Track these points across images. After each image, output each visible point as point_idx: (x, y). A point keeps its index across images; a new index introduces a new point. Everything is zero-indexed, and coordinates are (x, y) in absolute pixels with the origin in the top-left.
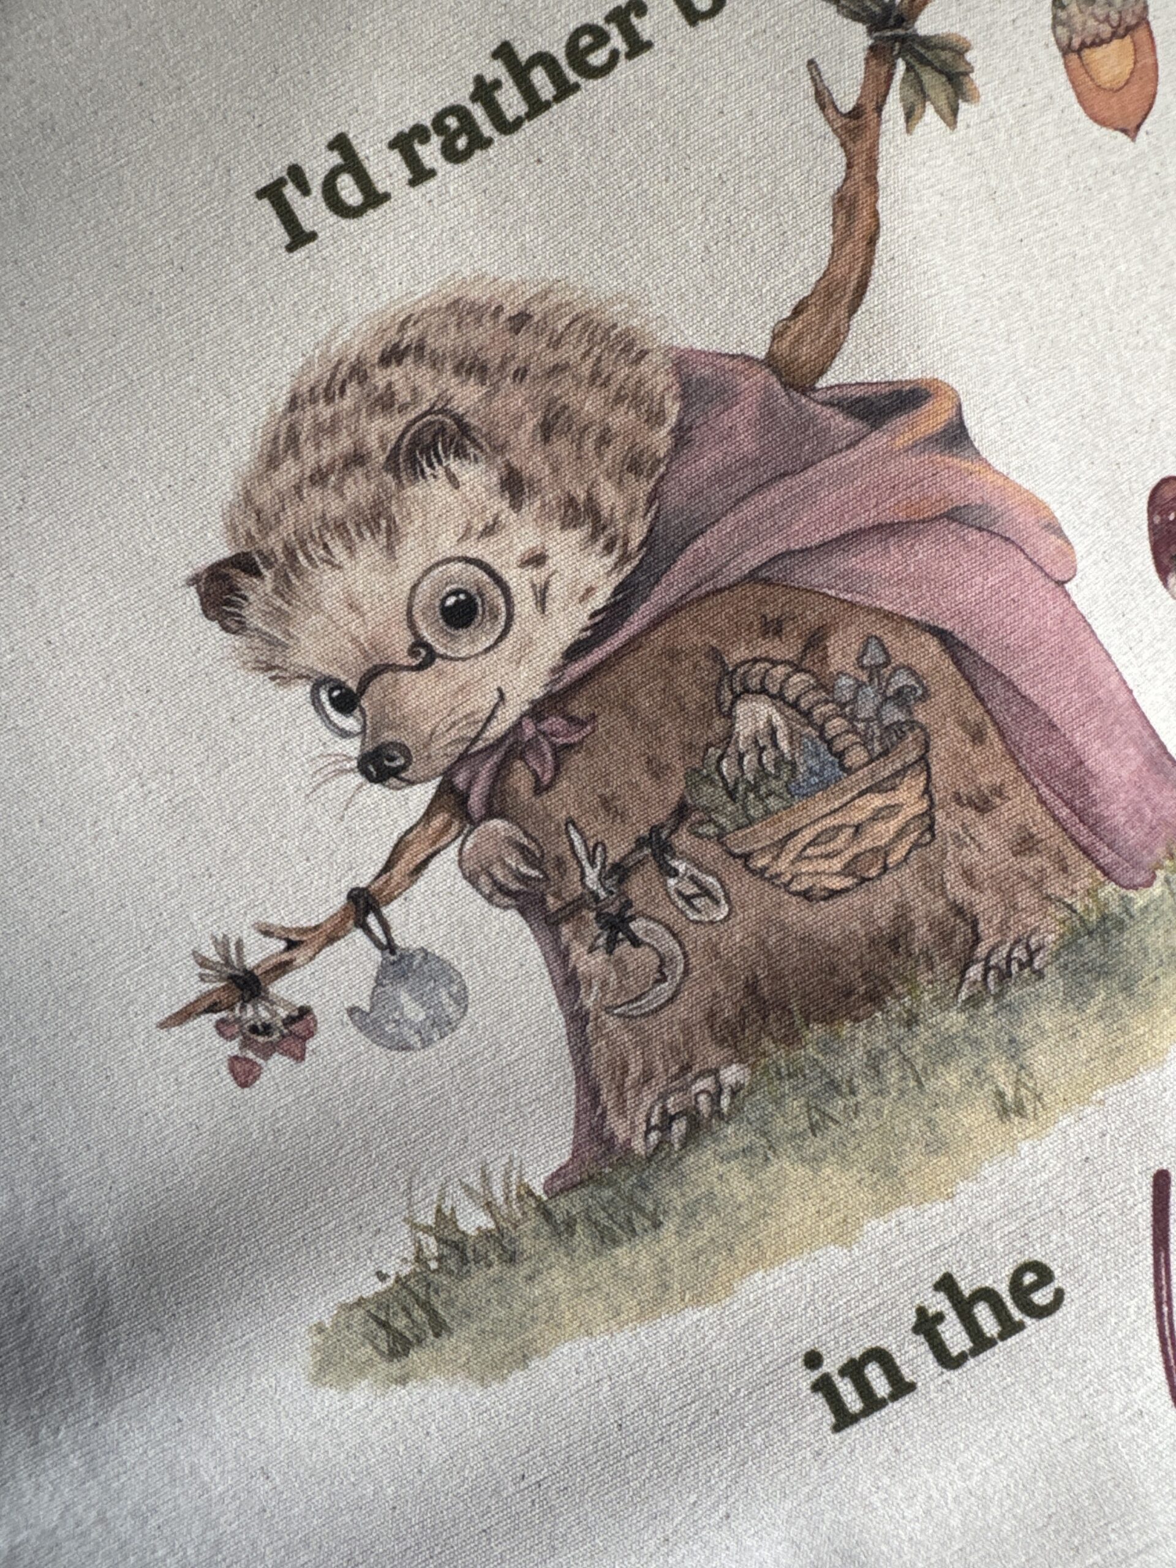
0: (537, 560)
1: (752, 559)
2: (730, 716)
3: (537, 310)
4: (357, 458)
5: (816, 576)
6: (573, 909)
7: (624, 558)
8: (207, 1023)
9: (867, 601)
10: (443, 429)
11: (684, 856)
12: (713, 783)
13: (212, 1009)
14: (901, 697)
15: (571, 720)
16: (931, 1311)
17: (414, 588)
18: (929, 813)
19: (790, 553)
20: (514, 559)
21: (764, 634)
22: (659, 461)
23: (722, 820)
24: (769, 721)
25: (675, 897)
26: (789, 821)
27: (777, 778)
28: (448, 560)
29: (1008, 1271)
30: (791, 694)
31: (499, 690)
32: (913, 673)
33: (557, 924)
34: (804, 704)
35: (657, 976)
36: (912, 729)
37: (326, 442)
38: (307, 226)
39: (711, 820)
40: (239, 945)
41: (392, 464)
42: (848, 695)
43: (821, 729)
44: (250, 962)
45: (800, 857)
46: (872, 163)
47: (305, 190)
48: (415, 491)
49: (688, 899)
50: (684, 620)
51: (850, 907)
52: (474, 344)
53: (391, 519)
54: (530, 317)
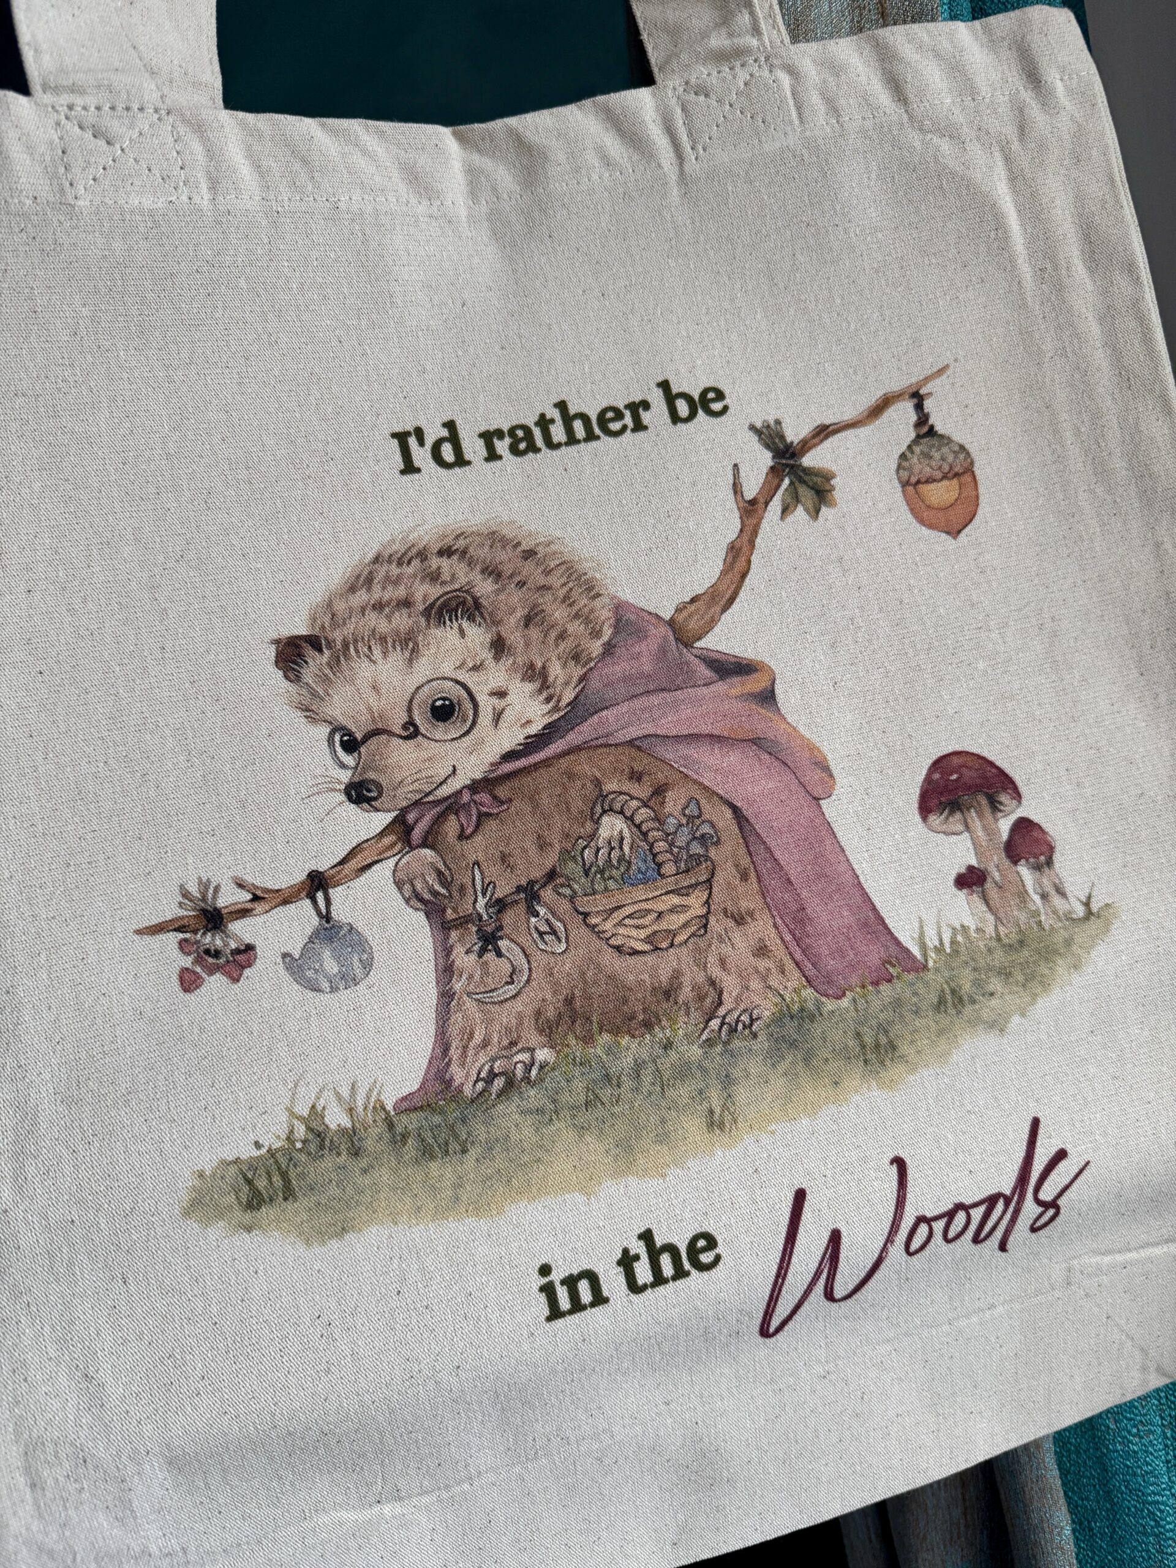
0: (501, 694)
1: (634, 732)
2: (597, 822)
3: (541, 551)
4: (406, 603)
5: (669, 753)
6: (462, 922)
7: (556, 709)
8: (172, 939)
9: (695, 777)
10: (464, 603)
11: (546, 905)
12: (576, 862)
13: (178, 930)
14: (703, 839)
15: (495, 797)
16: (632, 1253)
17: (418, 688)
18: (706, 916)
19: (657, 736)
20: (486, 689)
21: (631, 778)
22: (591, 659)
23: (576, 886)
24: (621, 832)
25: (533, 931)
26: (617, 898)
27: (617, 868)
28: (445, 678)
29: (689, 1235)
30: (638, 819)
31: (454, 767)
32: (713, 826)
33: (449, 929)
34: (644, 828)
35: (509, 980)
36: (707, 860)
37: (390, 588)
38: (417, 463)
39: (569, 886)
40: (217, 889)
41: (427, 613)
42: (672, 830)
43: (651, 846)
44: (221, 903)
45: (620, 924)
46: (755, 533)
47: (421, 443)
48: (437, 632)
49: (541, 934)
50: (583, 755)
51: (645, 963)
52: (498, 560)
53: (416, 644)
54: (536, 553)
